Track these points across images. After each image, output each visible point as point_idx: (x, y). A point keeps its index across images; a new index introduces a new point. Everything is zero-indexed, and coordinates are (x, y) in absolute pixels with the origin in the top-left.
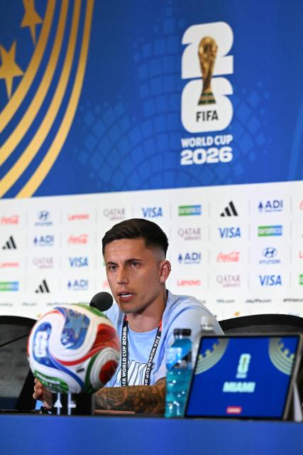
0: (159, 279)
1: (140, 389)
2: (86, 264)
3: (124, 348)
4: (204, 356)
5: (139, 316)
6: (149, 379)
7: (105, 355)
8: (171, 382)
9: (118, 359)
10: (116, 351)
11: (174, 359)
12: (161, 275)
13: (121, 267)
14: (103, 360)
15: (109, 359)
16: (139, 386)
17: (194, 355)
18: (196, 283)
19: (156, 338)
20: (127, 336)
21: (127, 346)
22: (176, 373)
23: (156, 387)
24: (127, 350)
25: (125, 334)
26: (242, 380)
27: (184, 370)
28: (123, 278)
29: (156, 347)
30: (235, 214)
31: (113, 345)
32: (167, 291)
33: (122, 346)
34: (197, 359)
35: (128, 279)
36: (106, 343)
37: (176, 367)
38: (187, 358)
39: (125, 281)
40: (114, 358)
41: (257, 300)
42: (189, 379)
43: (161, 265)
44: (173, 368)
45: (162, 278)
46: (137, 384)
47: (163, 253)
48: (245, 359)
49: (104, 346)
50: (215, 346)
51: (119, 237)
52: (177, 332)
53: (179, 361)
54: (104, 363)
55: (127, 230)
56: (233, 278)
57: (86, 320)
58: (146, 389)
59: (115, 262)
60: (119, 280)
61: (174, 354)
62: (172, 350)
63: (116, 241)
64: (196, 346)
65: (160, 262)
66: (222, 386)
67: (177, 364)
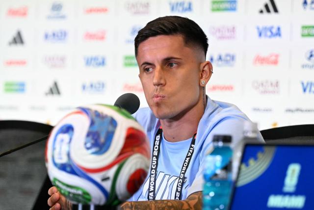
0: (200, 81)
1: (170, 204)
2: (103, 63)
3: (155, 159)
4: (247, 165)
5: (175, 124)
6: (181, 192)
7: (133, 163)
8: (208, 194)
9: (148, 168)
10: (146, 159)
11: (212, 168)
12: (202, 77)
13: (158, 67)
14: (131, 169)
15: (138, 167)
16: (168, 201)
17: (236, 164)
18: (230, 88)
19: (191, 147)
20: (159, 146)
21: (157, 157)
22: (213, 185)
23: (187, 202)
24: (157, 161)
25: (157, 143)
26: (290, 194)
27: (223, 181)
28: (161, 78)
29: (190, 157)
30: (276, 10)
31: (143, 151)
32: (207, 97)
33: (153, 156)
34: (240, 169)
35: (165, 80)
36: (136, 149)
37: (215, 178)
38: (227, 168)
39: (162, 82)
40: (143, 166)
41: (298, 110)
42: (228, 191)
43: (202, 66)
44: (211, 179)
45: (203, 81)
46: (165, 198)
47: (203, 53)
48: (294, 171)
49: (133, 152)
50: (260, 155)
51: (155, 34)
52: (217, 139)
53: (218, 172)
54: (133, 171)
55: (164, 25)
56: (272, 84)
57: (113, 123)
58: (175, 204)
59: (150, 62)
60: (155, 81)
61: (212, 163)
62: (210, 158)
63: (151, 39)
64: (237, 155)
65: (200, 63)
66: (266, 200)
67: (216, 175)
